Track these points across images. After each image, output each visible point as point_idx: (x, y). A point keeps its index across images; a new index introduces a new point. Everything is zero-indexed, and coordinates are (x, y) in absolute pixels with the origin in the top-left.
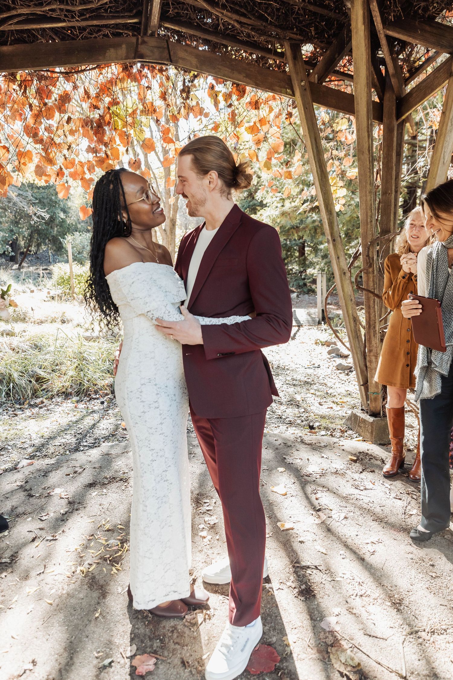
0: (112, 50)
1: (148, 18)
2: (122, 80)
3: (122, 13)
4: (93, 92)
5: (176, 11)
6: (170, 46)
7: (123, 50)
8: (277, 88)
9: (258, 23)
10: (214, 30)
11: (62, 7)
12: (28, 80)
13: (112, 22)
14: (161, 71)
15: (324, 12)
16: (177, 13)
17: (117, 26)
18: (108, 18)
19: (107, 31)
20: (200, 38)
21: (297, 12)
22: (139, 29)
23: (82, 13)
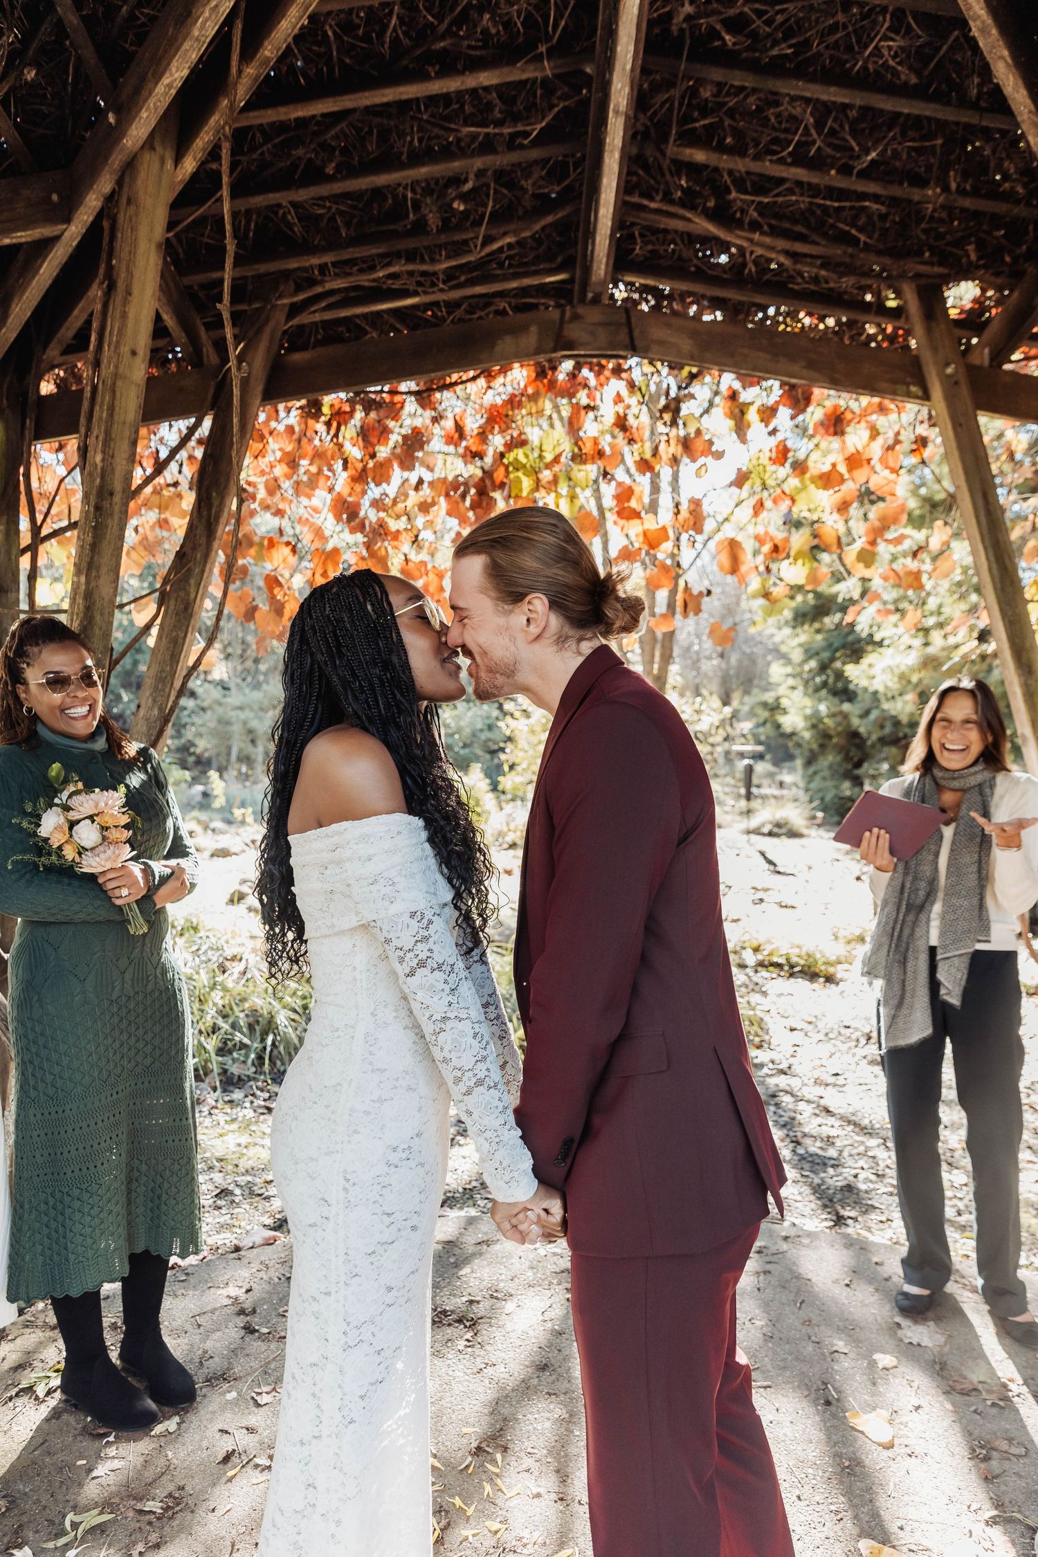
0: (508, 340)
1: (587, 270)
2: (534, 398)
3: (533, 264)
4: (472, 424)
5: (650, 247)
6: (633, 320)
7: (531, 338)
8: (884, 385)
9: (837, 251)
10: (736, 275)
11: (411, 267)
12: (345, 413)
13: (514, 284)
14: (618, 371)
15: (1001, 208)
16: (651, 252)
17: (524, 291)
18: (505, 278)
19: (503, 304)
20: (703, 297)
21: (932, 217)
22: (571, 291)
23: (450, 275)
